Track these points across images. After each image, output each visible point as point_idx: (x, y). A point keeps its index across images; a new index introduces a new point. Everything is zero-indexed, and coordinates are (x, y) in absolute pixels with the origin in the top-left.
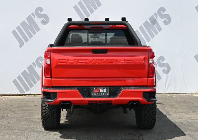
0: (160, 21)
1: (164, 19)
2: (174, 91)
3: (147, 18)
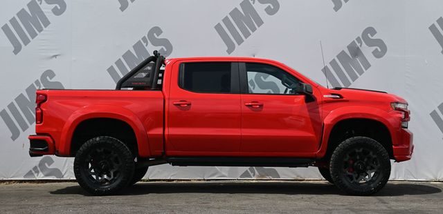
0: (367, 51)
1: (374, 48)
3: (343, 46)
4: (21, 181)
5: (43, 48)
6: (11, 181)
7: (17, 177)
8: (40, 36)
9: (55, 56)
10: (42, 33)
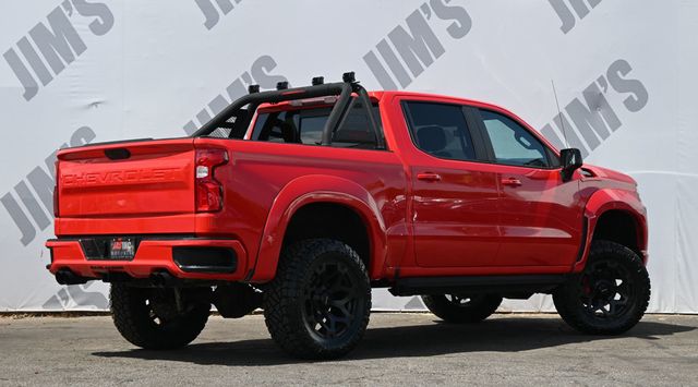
0: (615, 99)
2: (660, 305)
3: (576, 91)
4: (38, 314)
5: (74, 89)
6: (22, 313)
7: (31, 306)
8: (69, 69)
9: (95, 104)
10: (72, 64)
